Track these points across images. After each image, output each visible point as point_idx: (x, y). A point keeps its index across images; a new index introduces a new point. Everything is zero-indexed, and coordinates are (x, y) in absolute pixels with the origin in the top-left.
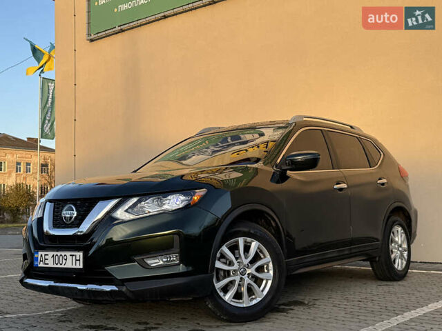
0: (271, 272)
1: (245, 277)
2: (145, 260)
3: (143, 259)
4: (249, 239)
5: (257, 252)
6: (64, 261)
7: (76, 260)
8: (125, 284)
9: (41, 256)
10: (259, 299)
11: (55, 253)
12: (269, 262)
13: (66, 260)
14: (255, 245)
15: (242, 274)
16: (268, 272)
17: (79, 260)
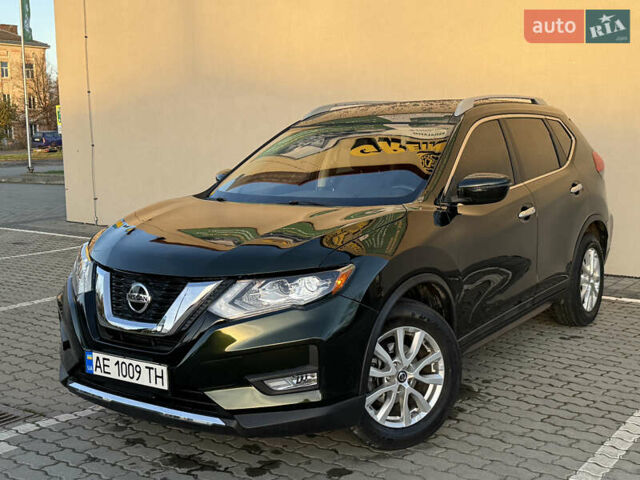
0: (442, 374)
1: (406, 385)
2: (266, 382)
3: (262, 381)
4: (411, 329)
5: (422, 346)
6: (137, 375)
7: (156, 376)
8: (236, 416)
9: (98, 358)
10: (423, 415)
11: (121, 360)
12: (439, 359)
13: (139, 372)
14: (419, 337)
15: (401, 380)
16: (437, 373)
17: (162, 377)
